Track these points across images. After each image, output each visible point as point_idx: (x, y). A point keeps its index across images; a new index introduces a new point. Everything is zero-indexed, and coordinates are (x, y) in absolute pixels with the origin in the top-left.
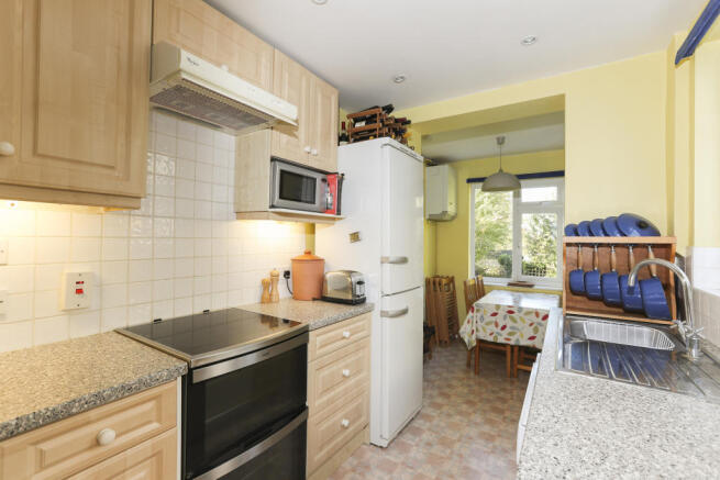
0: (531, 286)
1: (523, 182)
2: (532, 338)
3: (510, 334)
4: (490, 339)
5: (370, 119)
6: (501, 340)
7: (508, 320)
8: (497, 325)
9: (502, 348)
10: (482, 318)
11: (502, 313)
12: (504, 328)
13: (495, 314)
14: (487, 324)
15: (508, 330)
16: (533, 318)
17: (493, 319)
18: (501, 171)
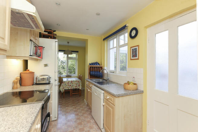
0: (71, 76)
1: (73, 53)
2: (76, 87)
3: (72, 87)
4: (67, 89)
5: (49, 33)
6: (70, 88)
7: (71, 84)
8: (69, 85)
9: (69, 91)
10: (65, 84)
11: (70, 82)
12: (70, 86)
13: (68, 83)
14: (67, 85)
15: (71, 86)
16: (76, 82)
17: (68, 84)
18: (68, 50)
